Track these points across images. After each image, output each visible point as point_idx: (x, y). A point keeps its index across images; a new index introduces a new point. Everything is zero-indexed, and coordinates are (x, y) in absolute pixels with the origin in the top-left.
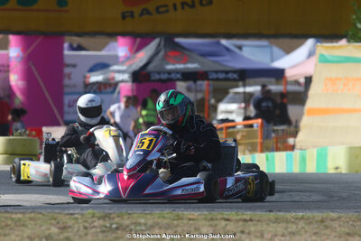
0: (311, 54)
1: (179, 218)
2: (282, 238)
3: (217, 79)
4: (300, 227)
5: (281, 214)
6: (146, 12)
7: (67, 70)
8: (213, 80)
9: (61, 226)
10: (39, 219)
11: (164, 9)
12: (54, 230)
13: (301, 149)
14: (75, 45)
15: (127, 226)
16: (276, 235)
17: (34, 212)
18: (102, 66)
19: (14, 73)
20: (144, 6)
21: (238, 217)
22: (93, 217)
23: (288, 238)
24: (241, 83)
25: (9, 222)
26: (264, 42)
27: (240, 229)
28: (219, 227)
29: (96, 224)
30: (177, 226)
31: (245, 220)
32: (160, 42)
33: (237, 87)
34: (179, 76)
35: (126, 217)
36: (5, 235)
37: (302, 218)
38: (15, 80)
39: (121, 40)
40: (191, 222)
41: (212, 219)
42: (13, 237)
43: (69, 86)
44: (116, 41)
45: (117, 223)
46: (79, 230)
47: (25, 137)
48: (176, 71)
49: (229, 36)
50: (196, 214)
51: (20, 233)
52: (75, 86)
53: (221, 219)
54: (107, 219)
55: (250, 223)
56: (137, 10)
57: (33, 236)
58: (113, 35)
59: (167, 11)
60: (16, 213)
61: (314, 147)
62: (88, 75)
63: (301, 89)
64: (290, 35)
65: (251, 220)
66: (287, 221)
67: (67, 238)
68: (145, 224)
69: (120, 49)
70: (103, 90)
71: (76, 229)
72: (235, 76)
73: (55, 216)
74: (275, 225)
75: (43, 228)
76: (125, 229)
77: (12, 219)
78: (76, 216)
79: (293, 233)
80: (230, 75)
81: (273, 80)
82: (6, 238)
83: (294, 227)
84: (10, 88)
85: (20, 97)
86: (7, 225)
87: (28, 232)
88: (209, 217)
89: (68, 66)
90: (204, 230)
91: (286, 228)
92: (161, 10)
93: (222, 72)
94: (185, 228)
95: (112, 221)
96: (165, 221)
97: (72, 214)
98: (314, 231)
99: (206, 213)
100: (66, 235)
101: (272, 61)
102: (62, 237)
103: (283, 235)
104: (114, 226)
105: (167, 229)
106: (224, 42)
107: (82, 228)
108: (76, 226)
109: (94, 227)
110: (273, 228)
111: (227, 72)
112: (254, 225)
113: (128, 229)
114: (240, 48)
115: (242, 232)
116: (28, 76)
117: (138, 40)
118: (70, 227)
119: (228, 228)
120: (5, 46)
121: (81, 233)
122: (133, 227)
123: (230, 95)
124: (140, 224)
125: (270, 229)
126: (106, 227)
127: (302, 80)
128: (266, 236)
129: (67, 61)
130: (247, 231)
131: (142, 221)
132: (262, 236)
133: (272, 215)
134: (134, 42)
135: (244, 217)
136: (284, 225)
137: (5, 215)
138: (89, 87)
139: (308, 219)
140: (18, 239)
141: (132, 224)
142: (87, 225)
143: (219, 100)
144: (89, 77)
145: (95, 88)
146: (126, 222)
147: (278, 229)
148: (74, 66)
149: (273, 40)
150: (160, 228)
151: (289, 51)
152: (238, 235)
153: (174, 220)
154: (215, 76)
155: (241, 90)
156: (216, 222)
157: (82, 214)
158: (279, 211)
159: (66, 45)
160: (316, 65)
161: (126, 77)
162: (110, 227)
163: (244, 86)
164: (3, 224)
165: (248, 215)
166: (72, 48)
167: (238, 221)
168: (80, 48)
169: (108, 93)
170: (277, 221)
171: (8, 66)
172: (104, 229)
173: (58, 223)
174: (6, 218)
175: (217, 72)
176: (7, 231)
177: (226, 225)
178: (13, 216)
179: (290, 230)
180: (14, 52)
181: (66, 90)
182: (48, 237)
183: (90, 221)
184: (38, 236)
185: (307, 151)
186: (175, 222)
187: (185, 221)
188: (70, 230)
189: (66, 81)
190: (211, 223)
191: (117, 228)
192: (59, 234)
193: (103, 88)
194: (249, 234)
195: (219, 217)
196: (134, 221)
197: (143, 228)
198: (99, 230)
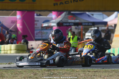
0: (116, 17)
1: (73, 71)
2: (107, 77)
3: (85, 25)
4: (113, 73)
5: (107, 69)
6: (61, 3)
7: (36, 22)
8: (84, 25)
9: (35, 73)
10: (27, 71)
11: (68, 2)
12: (32, 75)
13: (113, 48)
14: (38, 14)
15: (56, 74)
16: (105, 76)
17: (25, 69)
18: (47, 21)
19: (18, 23)
20: (61, 1)
21: (93, 71)
22: (45, 70)
23: (109, 77)
24: (93, 26)
25: (17, 72)
26: (101, 13)
27: (93, 74)
28: (86, 74)
29: (46, 73)
30: (73, 73)
31: (95, 71)
32: (66, 13)
33: (92, 27)
34: (73, 24)
35: (56, 70)
36: (16, 77)
37: (114, 71)
38: (19, 26)
39: (53, 12)
40: (77, 72)
41: (84, 71)
42: (19, 77)
43: (36, 28)
44: (52, 13)
45: (53, 73)
46: (40, 75)
47: (22, 44)
48: (72, 23)
49: (89, 11)
50: (79, 69)
51: (21, 76)
52: (38, 28)
53: (87, 71)
54: (49, 71)
55: (97, 72)
56: (59, 3)
57: (25, 77)
58: (51, 11)
59: (69, 3)
60: (19, 69)
61: (117, 47)
62: (43, 24)
63: (113, 28)
64: (109, 11)
65: (97, 71)
66: (109, 72)
67: (36, 78)
68: (62, 73)
69: (53, 15)
70: (48, 29)
71: (39, 75)
72: (91, 24)
73: (33, 70)
74: (105, 73)
75: (28, 74)
76: (55, 75)
77: (18, 71)
78: (39, 70)
79: (111, 76)
80: (90, 24)
81: (104, 25)
82: (17, 78)
83: (111, 73)
84: (17, 28)
85: (20, 31)
86: (17, 73)
87: (23, 75)
88: (83, 70)
89: (36, 21)
90: (82, 75)
91: (109, 74)
92: (67, 2)
93: (87, 23)
94: (75, 74)
95: (51, 72)
96: (69, 72)
97: (38, 70)
98: (118, 75)
99: (82, 69)
100: (36, 76)
101: (103, 19)
102: (35, 77)
103: (107, 76)
104: (52, 73)
105: (69, 74)
106: (87, 13)
107: (41, 74)
108: (39, 73)
109: (45, 74)
110: (104, 74)
111: (88, 23)
112: (98, 73)
113: (56, 75)
114: (93, 15)
115: (94, 75)
116: (23, 24)
117: (59, 13)
118: (37, 74)
119: (89, 74)
120: (15, 15)
121: (41, 76)
122: (58, 74)
123: (89, 30)
124: (60, 73)
125: (103, 74)
126: (49, 74)
127: (113, 25)
128: (102, 76)
129: (36, 19)
130: (96, 75)
131: (61, 72)
132: (101, 77)
133: (104, 70)
134: (58, 13)
135: (95, 70)
136: (108, 73)
137: (16, 70)
138: (43, 28)
139: (116, 71)
140: (20, 78)
141: (58, 73)
142: (43, 73)
143: (86, 32)
144: (43, 25)
145: (45, 28)
146: (56, 72)
147: (106, 74)
148: (38, 21)
149: (104, 12)
150: (67, 74)
151: (109, 16)
152: (93, 76)
153: (71, 71)
154: (84, 24)
155: (93, 29)
156: (85, 72)
157: (41, 70)
158: (106, 68)
159: (35, 14)
160: (118, 21)
161: (55, 24)
162: (51, 74)
163: (94, 27)
164: (15, 73)
165: (96, 70)
166: (37, 15)
167: (92, 72)
168: (40, 15)
169: (49, 30)
170: (106, 72)
171: (16, 21)
172: (48, 74)
173: (33, 73)
174: (16, 71)
175: (85, 23)
176: (17, 75)
177: (89, 73)
178: (19, 70)
179: (110, 74)
180: (18, 16)
181: (36, 29)
182: (30, 77)
183: (44, 72)
184: (27, 77)
185: (115, 49)
186: (72, 72)
187: (75, 72)
188: (37, 75)
189: (35, 26)
190: (84, 72)
191: (53, 74)
192: (34, 76)
193: (47, 28)
194: (96, 76)
195: (86, 70)
196: (58, 72)
197: (61, 74)
198: (47, 75)
